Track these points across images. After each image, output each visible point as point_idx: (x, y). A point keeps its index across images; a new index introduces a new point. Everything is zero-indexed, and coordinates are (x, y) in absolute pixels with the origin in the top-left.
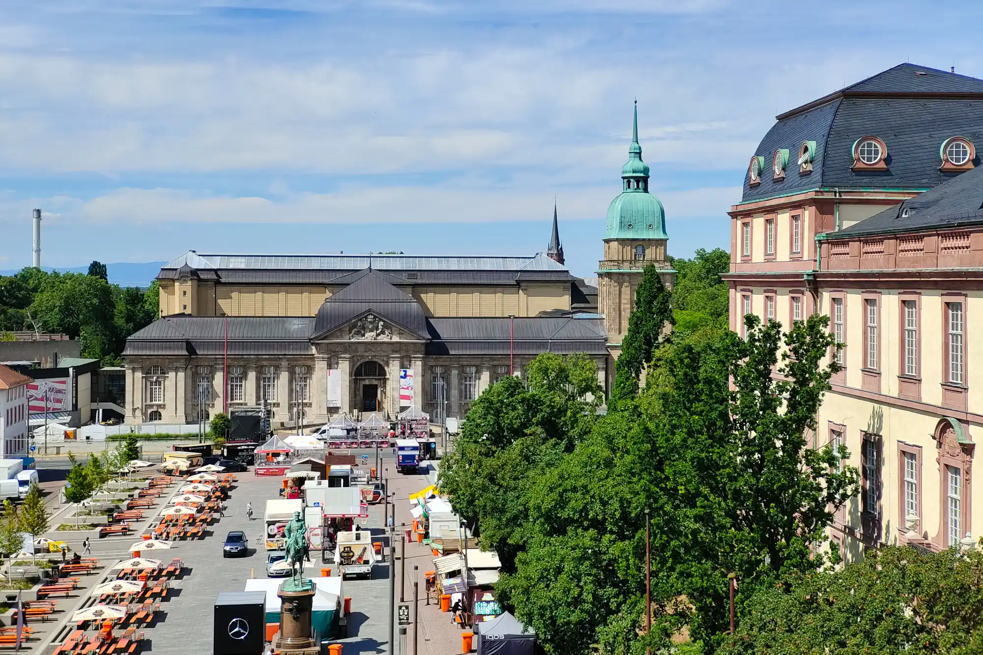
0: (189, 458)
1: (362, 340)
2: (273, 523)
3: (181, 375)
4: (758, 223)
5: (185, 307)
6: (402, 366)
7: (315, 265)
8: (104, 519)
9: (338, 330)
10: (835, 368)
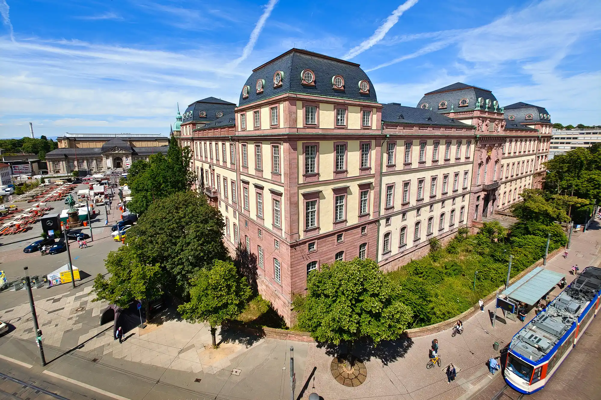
0: (63, 181)
1: (115, 152)
2: (80, 195)
3: (64, 162)
4: (185, 127)
5: (66, 146)
6: (126, 158)
7: (103, 136)
8: (31, 198)
9: (108, 151)
10: (192, 156)
